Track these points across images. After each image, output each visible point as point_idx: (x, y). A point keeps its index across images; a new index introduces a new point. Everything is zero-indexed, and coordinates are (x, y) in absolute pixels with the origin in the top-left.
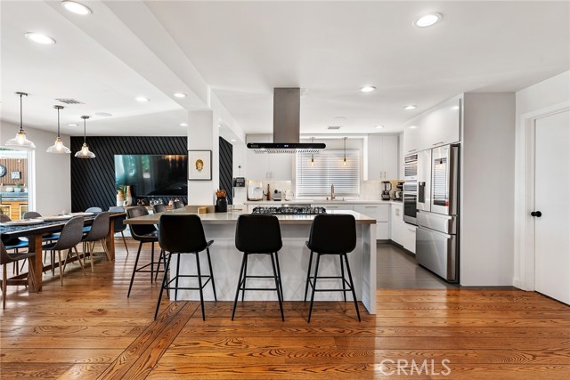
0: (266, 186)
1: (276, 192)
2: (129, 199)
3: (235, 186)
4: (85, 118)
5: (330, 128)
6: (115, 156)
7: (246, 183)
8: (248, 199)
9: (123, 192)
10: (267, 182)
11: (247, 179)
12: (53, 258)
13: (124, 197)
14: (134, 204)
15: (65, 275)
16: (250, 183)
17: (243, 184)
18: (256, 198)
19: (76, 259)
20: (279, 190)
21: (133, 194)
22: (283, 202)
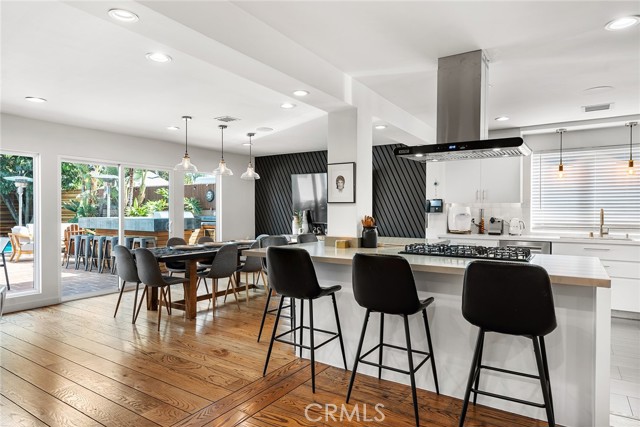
0: (477, 212)
1: (493, 220)
2: (305, 226)
3: (429, 211)
4: (251, 135)
5: (588, 109)
6: (293, 176)
7: (446, 207)
8: (449, 231)
9: (298, 218)
10: (479, 205)
11: (446, 201)
12: (215, 286)
13: (299, 223)
14: (310, 231)
15: (226, 306)
16: (452, 209)
17: (440, 209)
18: (460, 230)
19: (243, 289)
20: (498, 217)
21: (309, 220)
22: (505, 237)
